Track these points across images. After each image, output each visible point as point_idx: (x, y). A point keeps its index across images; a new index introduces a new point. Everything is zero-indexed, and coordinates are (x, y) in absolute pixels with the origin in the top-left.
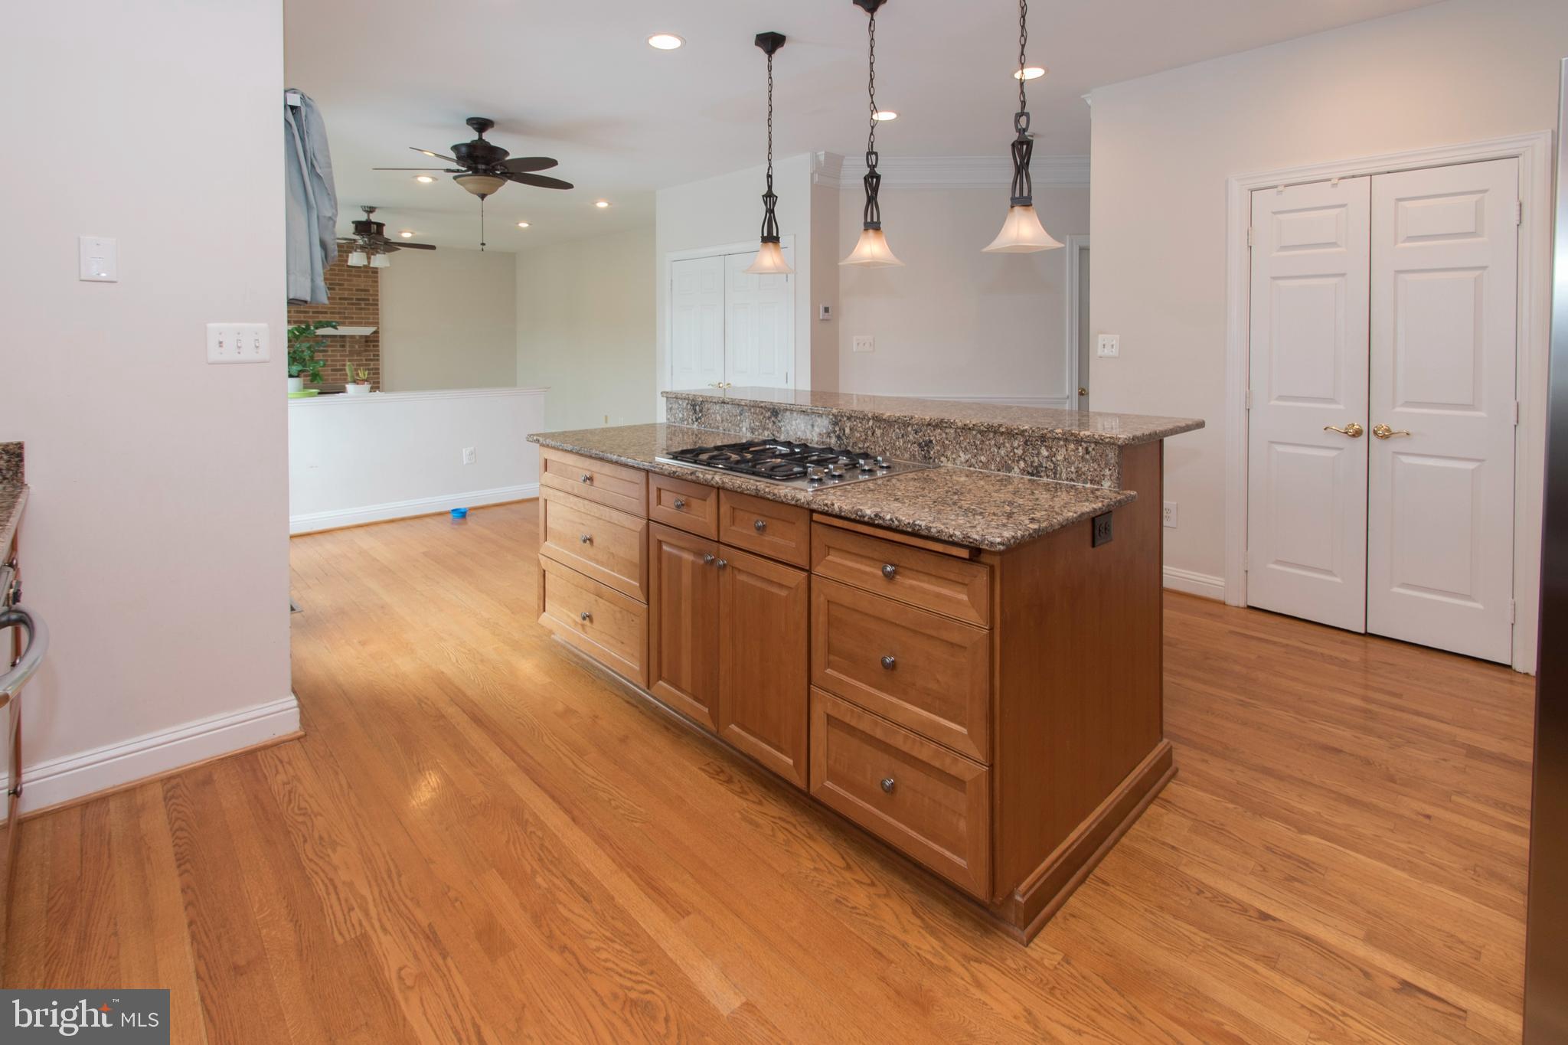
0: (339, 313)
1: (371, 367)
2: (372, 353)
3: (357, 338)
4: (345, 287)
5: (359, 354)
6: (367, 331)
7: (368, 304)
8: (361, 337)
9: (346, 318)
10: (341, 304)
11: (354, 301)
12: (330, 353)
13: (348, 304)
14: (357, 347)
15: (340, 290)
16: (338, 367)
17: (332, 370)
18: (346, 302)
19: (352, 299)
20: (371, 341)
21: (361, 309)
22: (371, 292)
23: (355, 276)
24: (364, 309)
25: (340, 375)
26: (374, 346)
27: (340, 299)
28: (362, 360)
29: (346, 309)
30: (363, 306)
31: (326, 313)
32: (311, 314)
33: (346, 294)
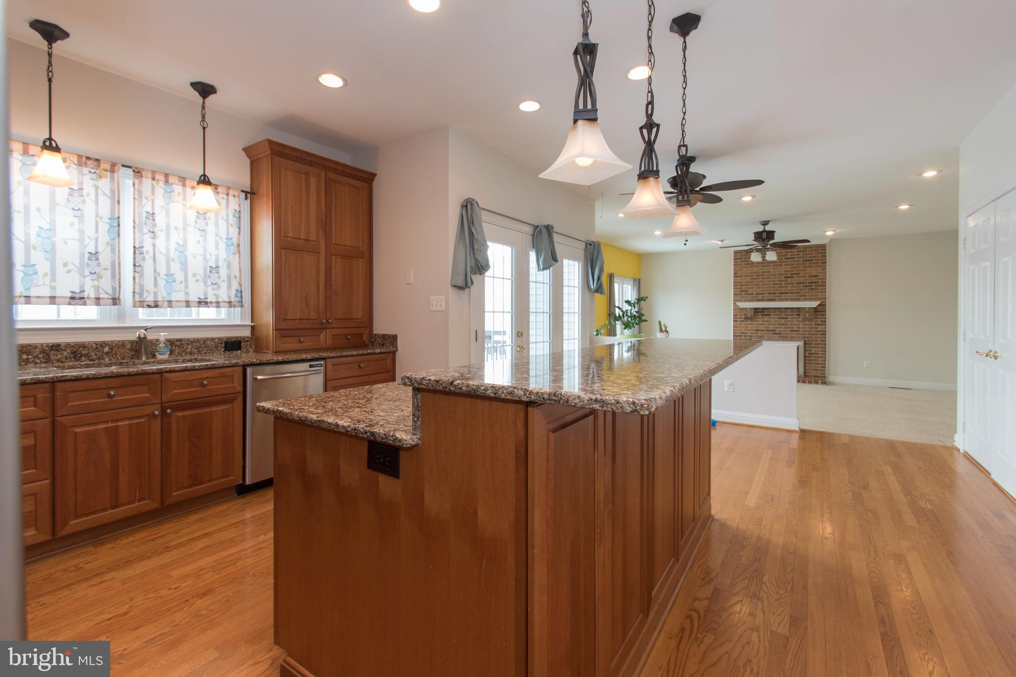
0: (797, 293)
1: (819, 329)
2: (820, 320)
3: (807, 309)
4: (801, 275)
5: (810, 320)
6: (814, 304)
7: (818, 286)
8: (810, 308)
9: (801, 296)
10: (798, 286)
11: (808, 284)
12: (789, 320)
13: (803, 286)
14: (808, 315)
15: (797, 277)
16: (795, 329)
17: (790, 331)
18: (801, 285)
19: (806, 283)
20: (819, 312)
21: (813, 289)
22: (820, 277)
23: (808, 267)
24: (815, 289)
25: (796, 334)
26: (821, 315)
27: (797, 283)
28: (812, 325)
29: (801, 290)
30: (814, 287)
31: (787, 293)
32: (777, 294)
33: (801, 279)
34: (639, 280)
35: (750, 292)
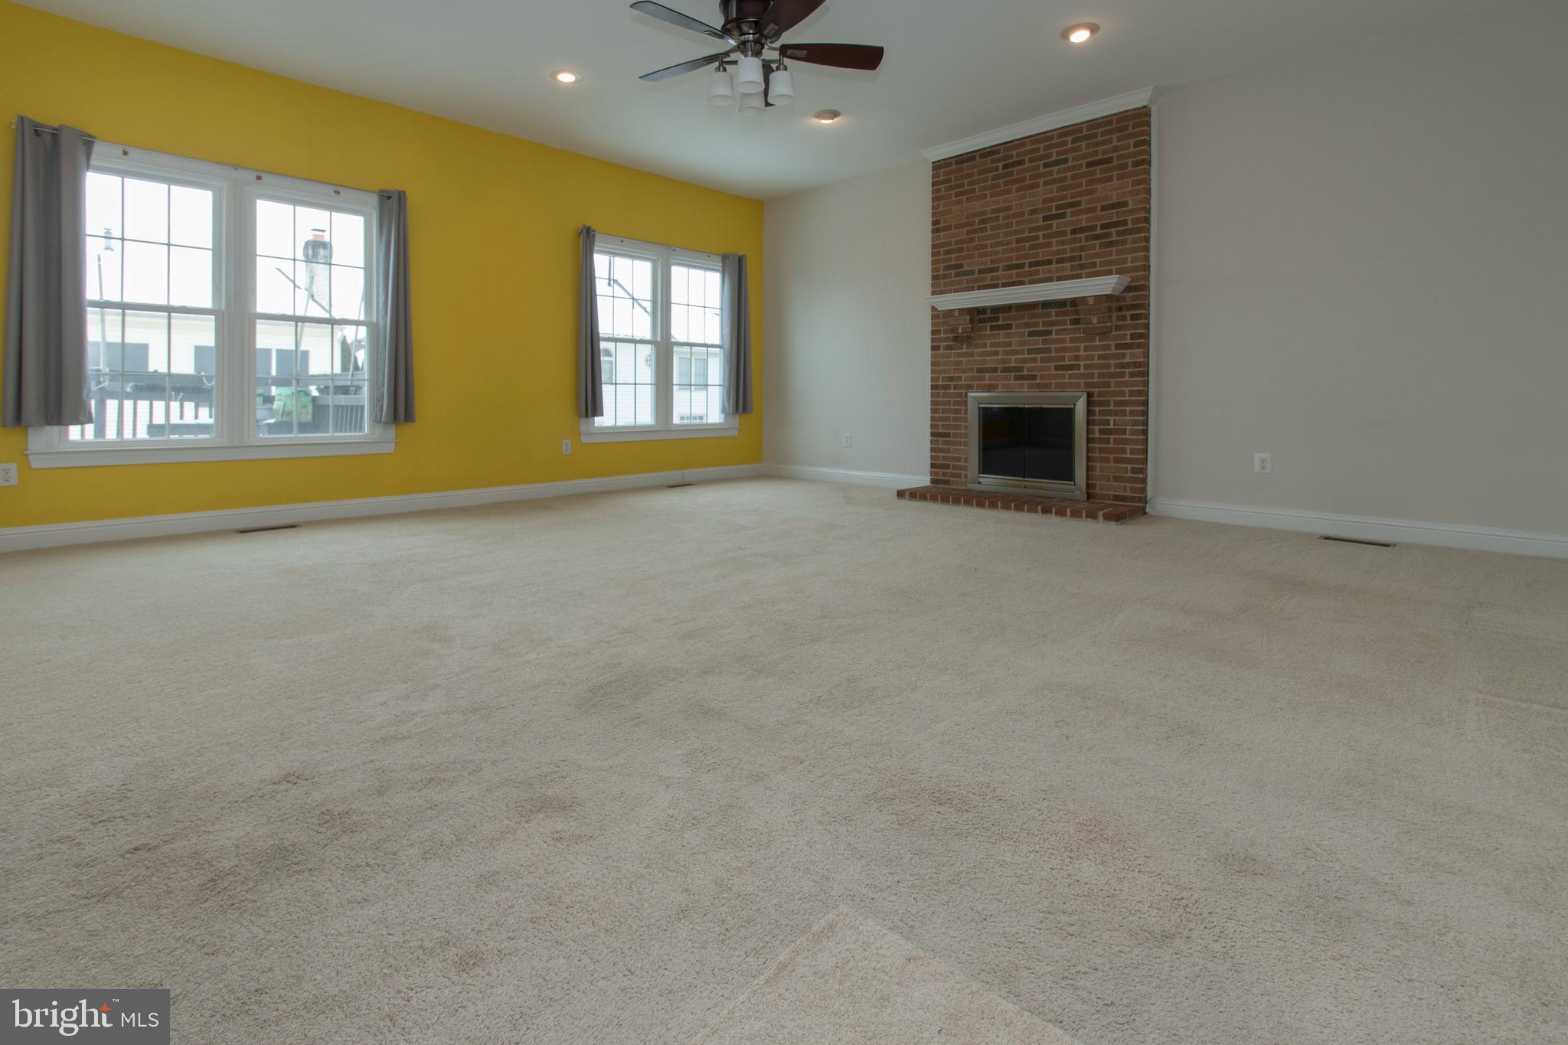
0: (1072, 259)
1: (1127, 360)
2: (1128, 333)
3: (1091, 302)
4: (1083, 206)
5: (1104, 334)
6: (1106, 285)
7: (1124, 233)
8: (1097, 298)
9: (1082, 266)
10: (1075, 241)
11: (1099, 231)
12: (1054, 336)
13: (1088, 239)
14: (1095, 321)
15: (1073, 214)
16: (1067, 363)
17: (1057, 368)
18: (1083, 235)
19: (1094, 228)
20: (1128, 308)
21: (1111, 244)
22: (1131, 206)
23: (1101, 181)
24: (1118, 243)
25: (1070, 377)
26: (1134, 317)
27: (1074, 232)
28: (1108, 347)
29: (1082, 249)
30: (1114, 238)
31: (1049, 262)
32: (1027, 268)
33: (1083, 220)
34: (741, 260)
35: (966, 268)
